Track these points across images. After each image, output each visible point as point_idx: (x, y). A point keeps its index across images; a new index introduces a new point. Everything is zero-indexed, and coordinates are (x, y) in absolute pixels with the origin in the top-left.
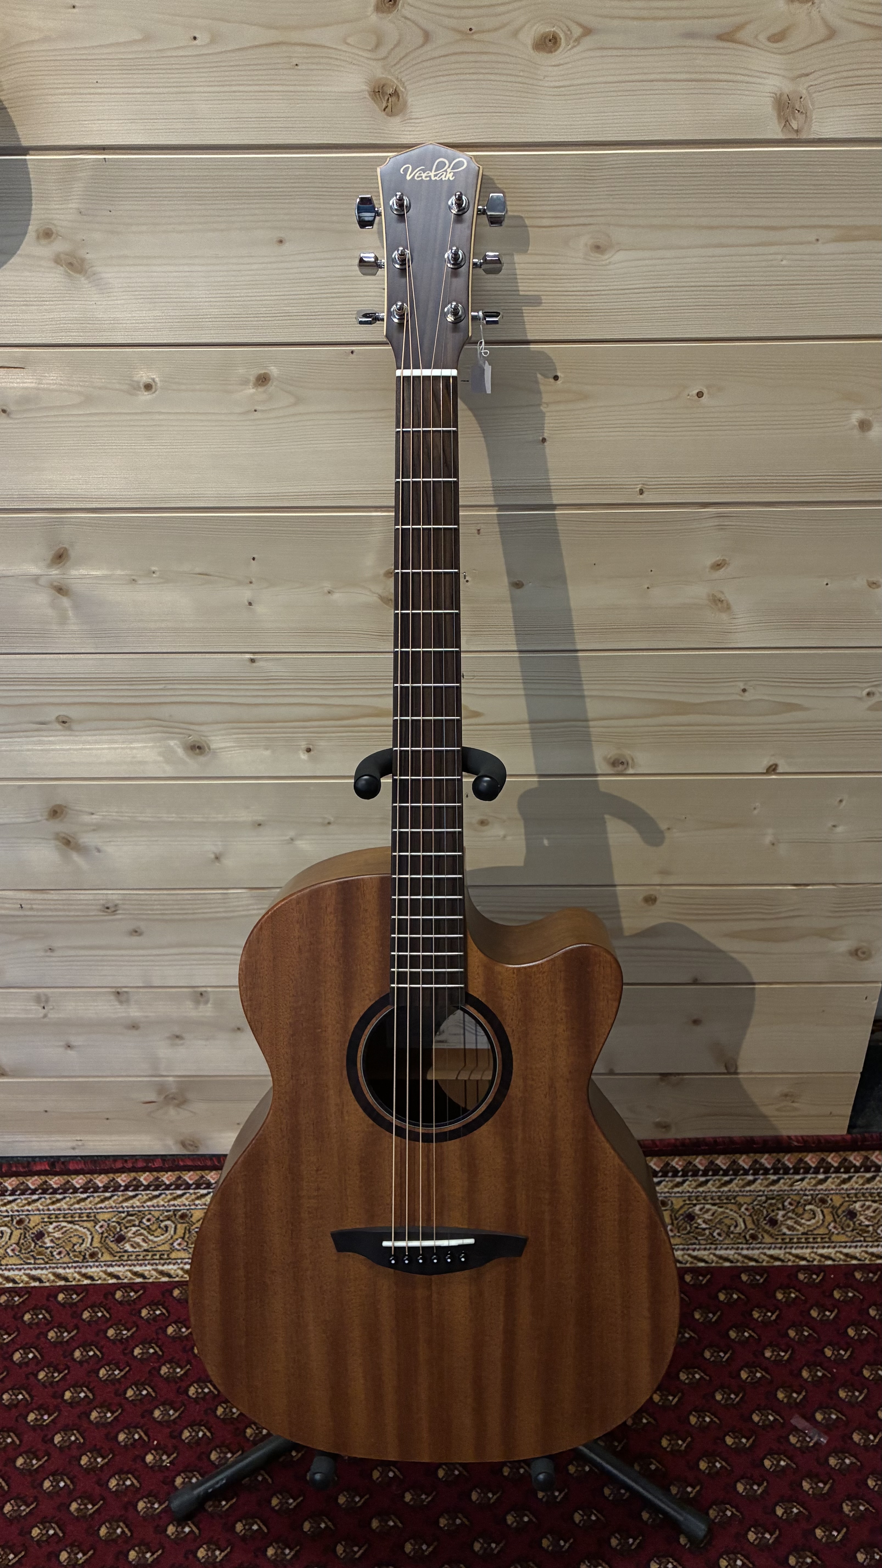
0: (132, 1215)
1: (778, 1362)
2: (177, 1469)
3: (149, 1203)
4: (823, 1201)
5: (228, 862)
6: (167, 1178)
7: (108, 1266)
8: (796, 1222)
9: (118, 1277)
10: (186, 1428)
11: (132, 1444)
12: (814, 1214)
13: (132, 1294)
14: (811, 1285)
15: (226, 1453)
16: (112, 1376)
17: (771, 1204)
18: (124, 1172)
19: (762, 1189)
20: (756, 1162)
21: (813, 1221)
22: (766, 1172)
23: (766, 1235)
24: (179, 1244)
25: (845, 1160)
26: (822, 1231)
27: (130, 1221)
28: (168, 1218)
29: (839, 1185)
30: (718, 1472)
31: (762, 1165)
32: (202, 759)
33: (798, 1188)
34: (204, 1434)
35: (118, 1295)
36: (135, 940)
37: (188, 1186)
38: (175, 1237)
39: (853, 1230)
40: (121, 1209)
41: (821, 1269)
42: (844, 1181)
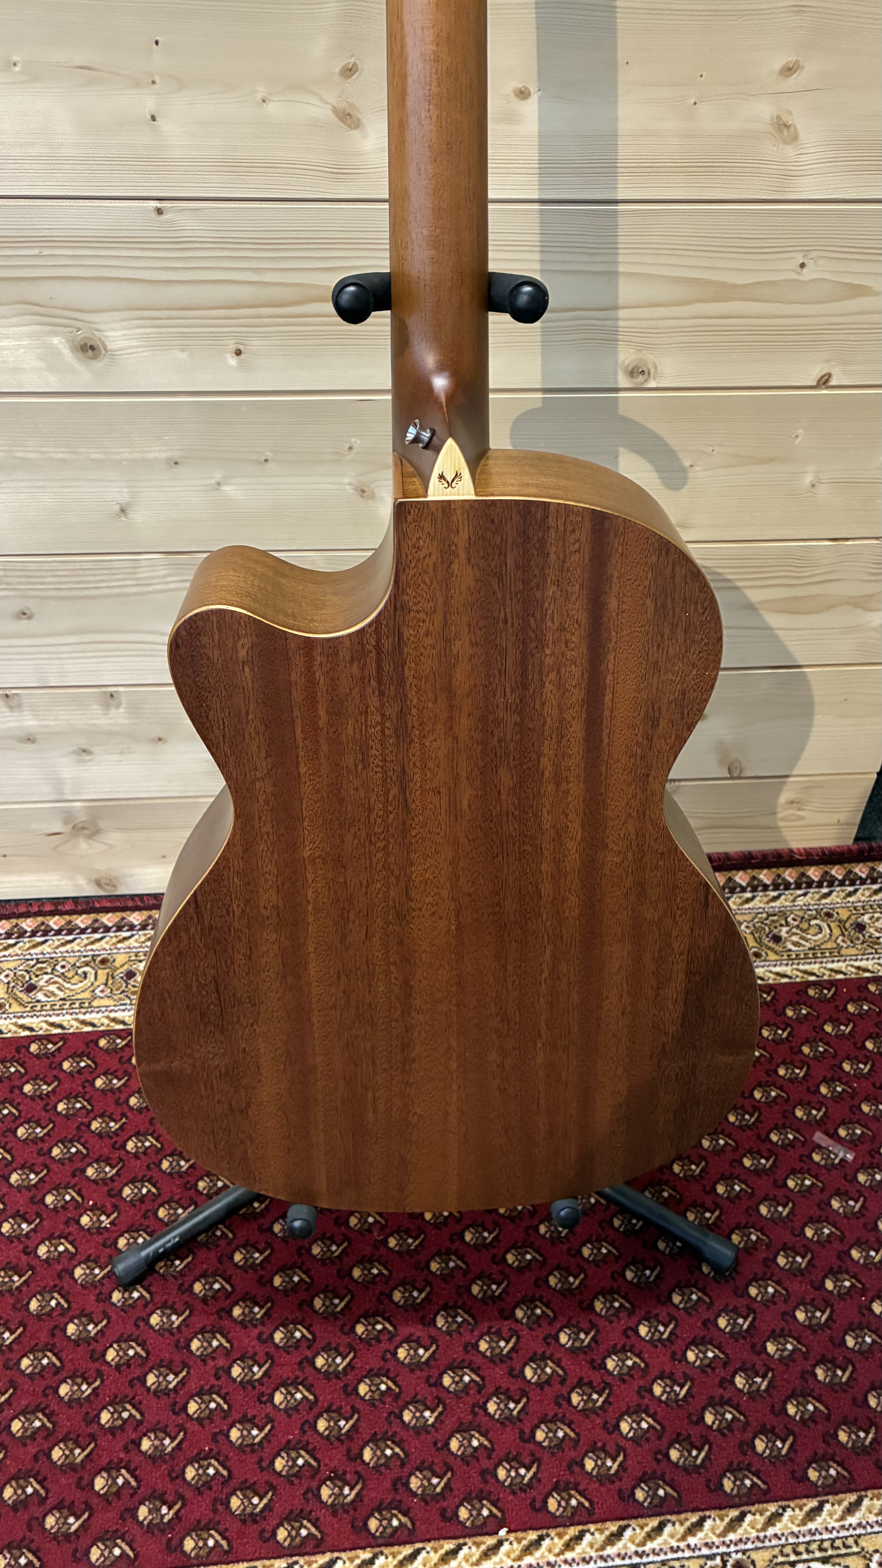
0: (43, 962)
1: (793, 1080)
2: (118, 1230)
3: (62, 949)
4: (829, 915)
5: (138, 516)
6: (82, 921)
7: (19, 1018)
8: (801, 938)
9: (31, 1029)
10: (126, 1184)
11: (62, 1207)
12: (820, 928)
13: (50, 1046)
14: (822, 1000)
15: (176, 1209)
16: (33, 1135)
17: (773, 921)
18: (29, 917)
19: (762, 905)
20: (754, 878)
21: (820, 936)
22: (766, 888)
23: (769, 952)
24: (102, 991)
25: (850, 872)
26: (829, 945)
27: (41, 969)
28: (87, 964)
29: (845, 898)
30: (738, 1195)
31: (760, 881)
32: (98, 365)
33: (801, 903)
34: (149, 1191)
35: (34, 1048)
36: (24, 624)
37: (107, 929)
38: (96, 984)
39: (863, 943)
40: (28, 957)
41: (832, 983)
42: (850, 894)
